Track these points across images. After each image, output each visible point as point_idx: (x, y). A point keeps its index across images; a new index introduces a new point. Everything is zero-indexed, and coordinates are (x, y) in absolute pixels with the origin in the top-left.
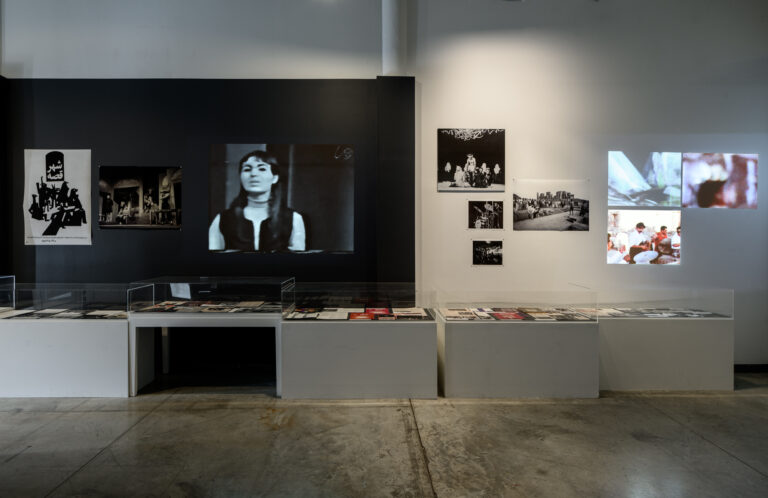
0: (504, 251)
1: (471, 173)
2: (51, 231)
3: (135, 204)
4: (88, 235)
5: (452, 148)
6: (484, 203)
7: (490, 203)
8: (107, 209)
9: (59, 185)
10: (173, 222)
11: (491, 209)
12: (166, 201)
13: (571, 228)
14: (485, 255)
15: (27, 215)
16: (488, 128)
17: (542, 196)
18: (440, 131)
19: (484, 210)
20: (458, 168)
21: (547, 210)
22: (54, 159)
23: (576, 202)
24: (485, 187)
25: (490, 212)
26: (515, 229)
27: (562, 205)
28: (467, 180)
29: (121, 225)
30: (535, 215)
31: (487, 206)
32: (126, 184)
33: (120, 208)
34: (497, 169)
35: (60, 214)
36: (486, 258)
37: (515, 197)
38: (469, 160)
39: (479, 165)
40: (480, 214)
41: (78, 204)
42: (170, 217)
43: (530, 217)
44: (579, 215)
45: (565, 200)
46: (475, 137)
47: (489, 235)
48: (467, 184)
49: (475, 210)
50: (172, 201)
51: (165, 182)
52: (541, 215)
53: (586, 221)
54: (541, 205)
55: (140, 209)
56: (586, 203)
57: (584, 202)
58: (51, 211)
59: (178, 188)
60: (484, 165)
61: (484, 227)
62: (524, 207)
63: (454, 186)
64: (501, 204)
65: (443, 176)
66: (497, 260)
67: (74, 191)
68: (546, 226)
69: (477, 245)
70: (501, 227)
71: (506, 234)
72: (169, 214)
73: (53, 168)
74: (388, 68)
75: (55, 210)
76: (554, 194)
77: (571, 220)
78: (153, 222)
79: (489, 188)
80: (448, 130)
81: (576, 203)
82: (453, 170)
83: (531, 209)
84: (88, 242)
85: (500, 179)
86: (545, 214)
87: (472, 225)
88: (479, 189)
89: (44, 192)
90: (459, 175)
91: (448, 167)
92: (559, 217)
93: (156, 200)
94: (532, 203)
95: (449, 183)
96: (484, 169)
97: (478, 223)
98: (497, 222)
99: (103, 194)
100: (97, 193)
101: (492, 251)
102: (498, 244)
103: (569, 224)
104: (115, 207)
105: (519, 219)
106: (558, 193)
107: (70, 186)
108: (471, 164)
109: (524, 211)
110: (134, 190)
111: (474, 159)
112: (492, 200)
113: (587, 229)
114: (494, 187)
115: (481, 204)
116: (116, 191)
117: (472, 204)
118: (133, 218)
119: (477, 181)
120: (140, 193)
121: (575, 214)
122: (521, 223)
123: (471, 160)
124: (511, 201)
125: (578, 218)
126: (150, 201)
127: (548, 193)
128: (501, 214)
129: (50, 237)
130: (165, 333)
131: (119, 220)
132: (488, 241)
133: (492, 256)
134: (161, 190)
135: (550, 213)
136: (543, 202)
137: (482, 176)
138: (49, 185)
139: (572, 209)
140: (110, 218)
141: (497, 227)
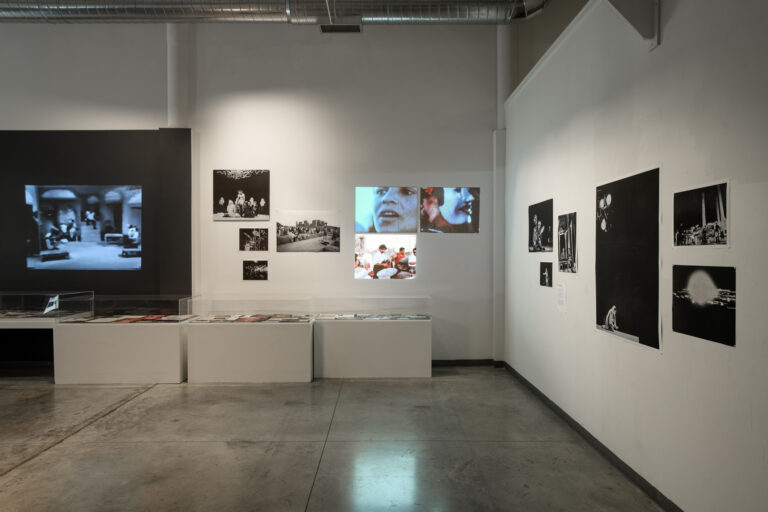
0: (269, 269)
1: (241, 206)
5: (225, 186)
7: (257, 230)
11: (258, 235)
13: (324, 250)
14: (253, 272)
16: (255, 168)
17: (300, 224)
18: (215, 172)
19: (252, 236)
20: (230, 201)
21: (305, 235)
23: (329, 228)
24: (252, 216)
26: (278, 251)
27: (317, 231)
28: (238, 211)
30: (295, 239)
31: (254, 233)
34: (263, 203)
36: (254, 274)
37: (278, 225)
38: (238, 196)
39: (247, 199)
40: (249, 239)
43: (290, 241)
44: (331, 239)
45: (320, 227)
46: (244, 176)
47: (256, 256)
48: (237, 215)
49: (245, 236)
52: (300, 240)
53: (337, 244)
54: (300, 232)
57: (336, 228)
60: (252, 200)
61: (252, 249)
62: (285, 233)
63: (227, 216)
64: (266, 230)
65: (218, 208)
66: (264, 276)
68: (304, 248)
69: (247, 264)
70: (267, 249)
71: (271, 255)
74: (171, 122)
76: (310, 222)
77: (325, 244)
80: (222, 171)
81: (329, 230)
82: (226, 204)
83: (292, 235)
85: (266, 210)
86: (303, 238)
87: (242, 248)
90: (231, 207)
91: (222, 201)
92: (314, 241)
94: (292, 230)
95: (223, 214)
96: (252, 202)
97: (247, 246)
98: (263, 245)
101: (259, 269)
102: (264, 263)
103: (323, 247)
105: (281, 243)
106: (314, 222)
108: (241, 198)
109: (285, 237)
111: (243, 195)
113: (339, 251)
114: (260, 217)
115: (250, 231)
117: (242, 231)
119: (246, 212)
121: (328, 238)
122: (283, 246)
123: (241, 196)
124: (275, 228)
125: (331, 242)
127: (305, 222)
128: (266, 239)
132: (256, 260)
133: (259, 273)
135: (308, 238)
136: (301, 229)
137: (250, 208)
139: (325, 234)
141: (263, 250)
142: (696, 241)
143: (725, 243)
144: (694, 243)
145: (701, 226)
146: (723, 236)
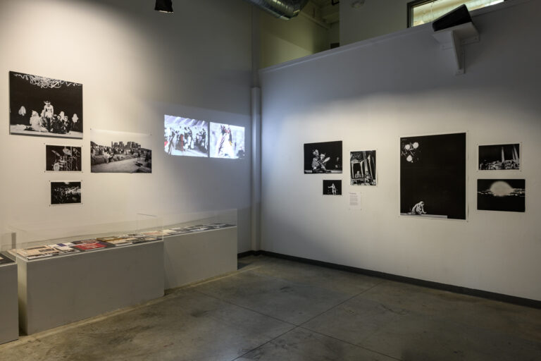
0: (82, 191)
1: (48, 120)
5: (28, 94)
6: (63, 147)
7: (69, 148)
11: (69, 153)
13: (138, 171)
14: (63, 195)
16: (66, 79)
17: (115, 145)
18: (12, 74)
19: (62, 154)
20: (34, 113)
21: (120, 156)
23: (143, 150)
24: (63, 133)
25: (69, 156)
26: (92, 171)
27: (132, 153)
28: (44, 125)
30: (110, 160)
31: (65, 151)
34: (75, 118)
36: (64, 197)
37: (93, 144)
38: (46, 107)
39: (57, 112)
40: (58, 158)
43: (105, 162)
44: (144, 161)
45: (134, 149)
46: (52, 86)
47: (67, 177)
48: (44, 129)
49: (53, 155)
52: (115, 160)
53: (149, 166)
54: (115, 152)
56: (149, 151)
57: (148, 151)
60: (62, 114)
61: (62, 169)
62: (100, 153)
63: (30, 129)
64: (79, 149)
65: (16, 119)
66: (77, 199)
68: (119, 169)
69: (54, 185)
70: (80, 169)
71: (85, 175)
76: (125, 144)
77: (139, 165)
80: (23, 74)
81: (142, 152)
82: (29, 115)
83: (106, 155)
85: (79, 127)
86: (118, 159)
87: (49, 168)
88: (57, 135)
90: (35, 119)
91: (23, 111)
92: (129, 162)
94: (107, 150)
95: (24, 127)
96: (63, 117)
97: (56, 166)
98: (75, 165)
101: (70, 191)
102: (77, 185)
103: (137, 168)
105: (96, 164)
106: (128, 143)
108: (49, 111)
109: (100, 157)
111: (51, 107)
112: (71, 145)
113: (151, 172)
114: (72, 134)
115: (60, 149)
117: (50, 149)
119: (55, 127)
122: (98, 166)
123: (49, 107)
124: (89, 147)
125: (144, 163)
127: (121, 143)
128: (79, 158)
132: (67, 182)
133: (71, 195)
135: (123, 159)
136: (117, 149)
137: (60, 123)
139: (139, 156)
141: (76, 170)
142: (497, 168)
143: (518, 169)
144: (495, 169)
145: (501, 161)
146: (516, 166)
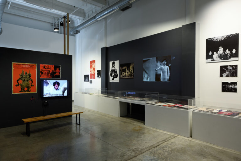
0: (238, 87)
1: (221, 54)
2: (113, 79)
3: (126, 73)
4: (118, 80)
5: (212, 46)
6: (228, 66)
7: (231, 66)
8: (121, 74)
9: (114, 69)
10: (132, 77)
11: (231, 68)
12: (131, 71)
14: (227, 88)
15: (110, 76)
16: (229, 34)
18: (207, 39)
19: (227, 69)
20: (215, 53)
22: (114, 63)
24: (228, 59)
25: (231, 70)
28: (219, 57)
29: (123, 77)
31: (229, 67)
32: (124, 68)
33: (123, 73)
34: (234, 51)
35: (114, 75)
38: (220, 49)
39: (225, 50)
40: (225, 71)
41: (117, 73)
42: (132, 75)
46: (223, 39)
47: (230, 80)
48: (219, 59)
49: (223, 70)
50: (132, 71)
51: (131, 67)
55: (127, 73)
58: (113, 75)
59: (133, 68)
60: (227, 50)
61: (227, 76)
63: (213, 60)
64: (236, 66)
65: (208, 57)
66: (235, 90)
67: (116, 70)
69: (224, 84)
70: (236, 76)
71: (239, 79)
72: (132, 74)
73: (113, 65)
75: (114, 74)
78: (129, 77)
79: (230, 60)
80: (211, 39)
82: (213, 54)
84: (118, 81)
85: (236, 55)
87: (221, 75)
88: (225, 60)
89: (112, 70)
90: (215, 55)
91: (210, 53)
93: (129, 71)
95: (211, 59)
96: (228, 52)
97: (224, 75)
98: (234, 74)
99: (121, 70)
100: (120, 70)
101: (232, 86)
102: (235, 84)
104: (122, 73)
107: (116, 69)
108: (221, 50)
110: (125, 69)
111: (222, 49)
112: (232, 65)
114: (232, 59)
115: (226, 67)
116: (123, 69)
117: (221, 67)
118: (125, 76)
119: (224, 57)
120: (127, 70)
126: (128, 72)
129: (113, 80)
130: (130, 104)
131: (123, 76)
132: (229, 82)
133: (231, 88)
134: (130, 69)
137: (227, 55)
138: (113, 69)
140: (122, 75)
141: (234, 76)
